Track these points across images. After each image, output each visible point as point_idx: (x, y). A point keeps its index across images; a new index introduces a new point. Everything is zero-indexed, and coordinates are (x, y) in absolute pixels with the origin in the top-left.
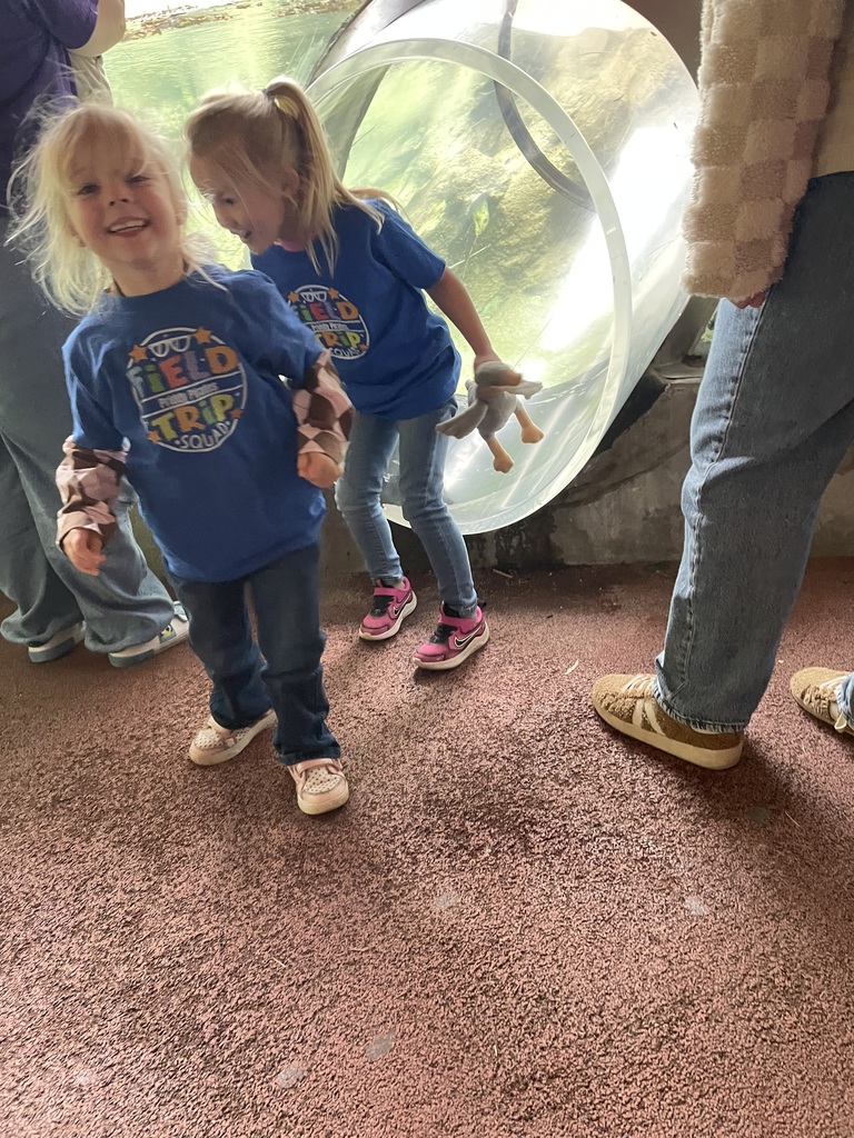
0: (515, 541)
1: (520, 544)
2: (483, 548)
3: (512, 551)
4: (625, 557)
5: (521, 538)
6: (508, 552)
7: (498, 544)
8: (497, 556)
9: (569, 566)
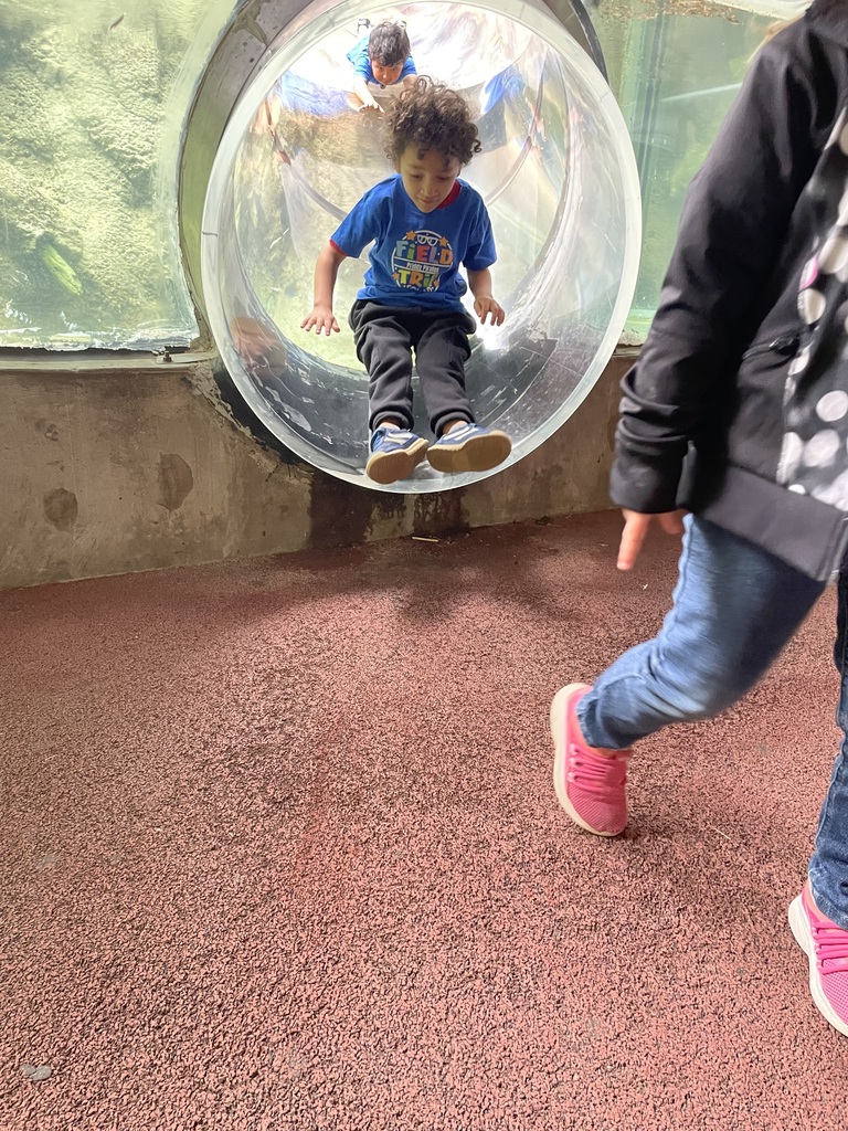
0: (431, 508)
1: (435, 510)
2: (403, 516)
3: (428, 518)
4: (517, 516)
5: (437, 504)
6: (424, 518)
7: (417, 511)
8: (414, 525)
9: (474, 529)
